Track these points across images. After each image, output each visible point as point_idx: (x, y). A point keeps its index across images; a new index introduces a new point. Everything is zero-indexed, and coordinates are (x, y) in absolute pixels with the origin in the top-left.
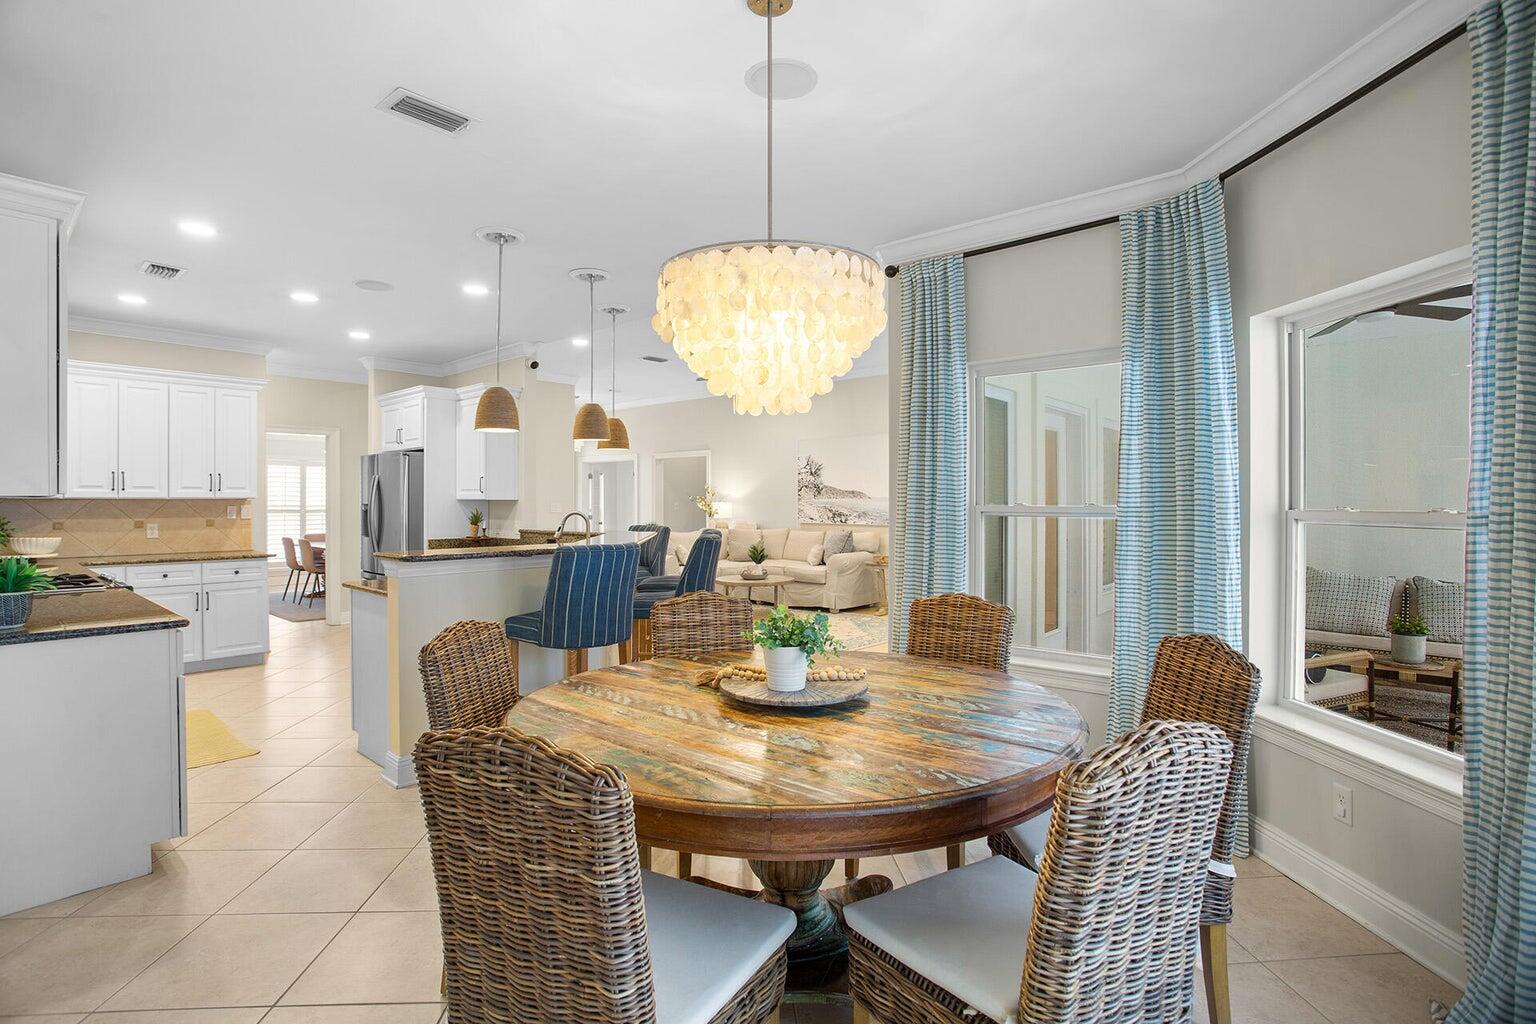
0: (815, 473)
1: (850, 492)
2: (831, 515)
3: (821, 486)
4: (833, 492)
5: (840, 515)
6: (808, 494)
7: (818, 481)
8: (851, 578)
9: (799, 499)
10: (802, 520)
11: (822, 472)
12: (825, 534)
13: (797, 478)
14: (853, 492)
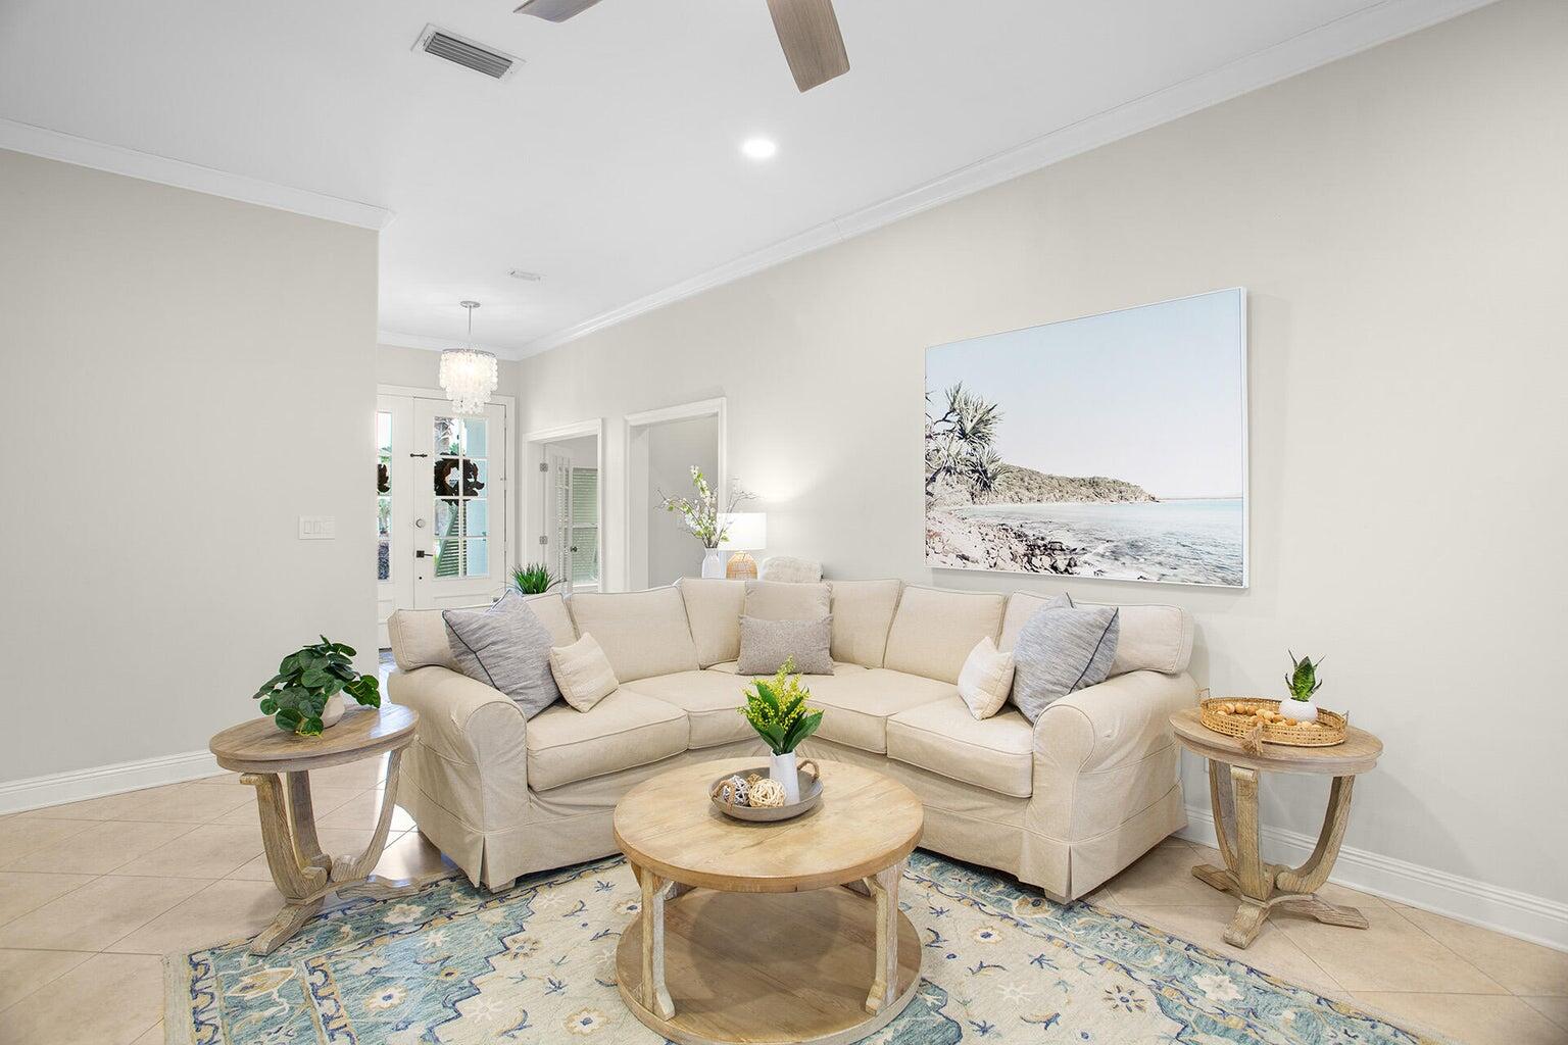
0: (975, 430)
1: (1083, 483)
2: (1021, 549)
3: (991, 468)
4: (1030, 482)
5: (1050, 549)
6: (955, 493)
7: (983, 454)
8: (1116, 783)
9: (929, 506)
10: (935, 561)
11: (995, 430)
12: (1006, 603)
13: (921, 447)
14: (1094, 483)
